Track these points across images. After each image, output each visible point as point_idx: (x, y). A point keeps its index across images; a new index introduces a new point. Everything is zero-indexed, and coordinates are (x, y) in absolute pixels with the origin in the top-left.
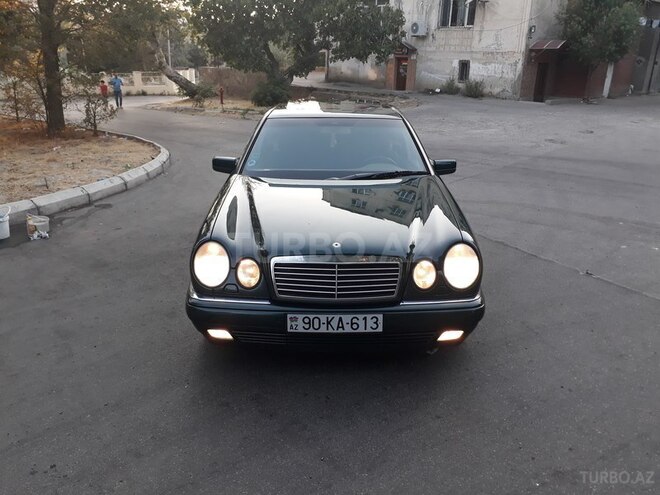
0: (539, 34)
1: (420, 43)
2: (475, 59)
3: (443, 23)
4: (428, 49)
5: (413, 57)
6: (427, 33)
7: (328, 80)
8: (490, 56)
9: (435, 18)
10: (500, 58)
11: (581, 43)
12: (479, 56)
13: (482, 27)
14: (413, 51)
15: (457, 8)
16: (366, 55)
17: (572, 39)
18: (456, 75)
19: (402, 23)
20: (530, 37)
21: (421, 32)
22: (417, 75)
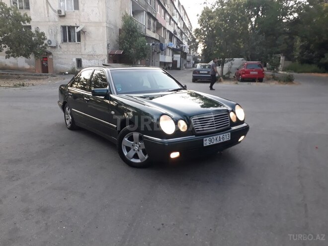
0: (111, 47)
1: (53, 50)
2: (84, 58)
3: (65, 40)
4: (58, 53)
5: (51, 57)
6: (57, 45)
8: (91, 57)
9: (59, 38)
10: (96, 57)
11: (129, 52)
12: (85, 56)
13: (85, 43)
14: (50, 54)
15: (70, 34)
16: (29, 54)
17: (125, 50)
18: (75, 65)
19: (44, 39)
20: (108, 48)
21: (53, 44)
22: (54, 65)
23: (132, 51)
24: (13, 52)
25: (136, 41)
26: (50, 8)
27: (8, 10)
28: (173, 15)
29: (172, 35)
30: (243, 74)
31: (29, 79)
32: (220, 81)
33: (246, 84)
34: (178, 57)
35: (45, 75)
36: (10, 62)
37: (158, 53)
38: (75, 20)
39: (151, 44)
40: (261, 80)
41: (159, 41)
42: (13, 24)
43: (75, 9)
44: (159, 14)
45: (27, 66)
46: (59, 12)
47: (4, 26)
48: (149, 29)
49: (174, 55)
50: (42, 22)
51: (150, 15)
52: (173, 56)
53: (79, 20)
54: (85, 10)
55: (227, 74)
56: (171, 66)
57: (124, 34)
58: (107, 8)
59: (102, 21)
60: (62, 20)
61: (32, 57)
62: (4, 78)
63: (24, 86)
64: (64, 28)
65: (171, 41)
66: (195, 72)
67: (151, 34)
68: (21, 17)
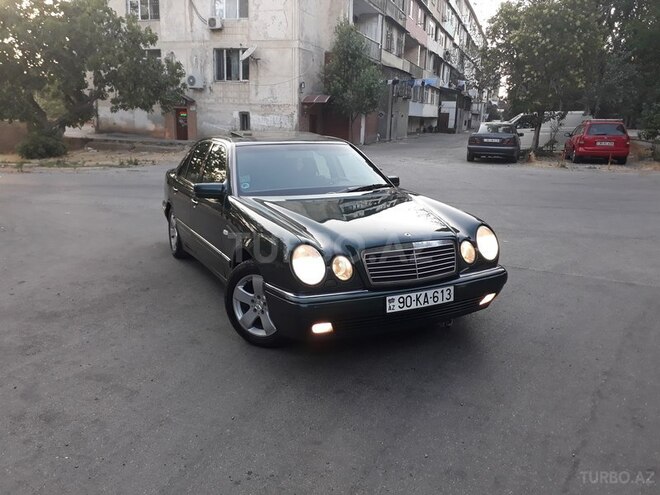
0: (307, 89)
1: (198, 95)
2: (253, 111)
3: (219, 77)
4: (207, 101)
5: (193, 108)
6: (205, 86)
7: (99, 131)
8: (267, 108)
9: (210, 72)
10: (277, 110)
12: (257, 108)
13: (257, 82)
14: (192, 102)
15: (231, 64)
16: (151, 105)
17: (335, 94)
18: (238, 124)
19: (182, 75)
20: (301, 92)
21: (198, 84)
22: (198, 125)
23: (349, 95)
24: (123, 101)
25: (358, 75)
26: (195, 15)
27: (118, 22)
28: (444, 20)
29: (439, 62)
30: (580, 145)
31: (151, 151)
32: (529, 160)
33: (584, 168)
34: (450, 107)
35: (179, 144)
36: (122, 119)
37: (405, 99)
38: (239, 37)
39: (390, 82)
40: (621, 160)
41: (410, 75)
42: (126, 48)
43: (241, 16)
44: (413, 20)
45: (151, 127)
46: (212, 22)
47: (109, 52)
48: (389, 50)
49: (443, 103)
50: (180, 42)
51: (391, 22)
52: (440, 104)
53: (248, 37)
54: (260, 18)
55: (547, 145)
56: (435, 124)
57: (334, 63)
58: (302, 11)
59: (290, 38)
60: (216, 37)
61: (157, 108)
62: (107, 149)
63: (136, 164)
64: (219, 52)
65: (438, 75)
66: (472, 140)
67: (391, 60)
68: (140, 34)
